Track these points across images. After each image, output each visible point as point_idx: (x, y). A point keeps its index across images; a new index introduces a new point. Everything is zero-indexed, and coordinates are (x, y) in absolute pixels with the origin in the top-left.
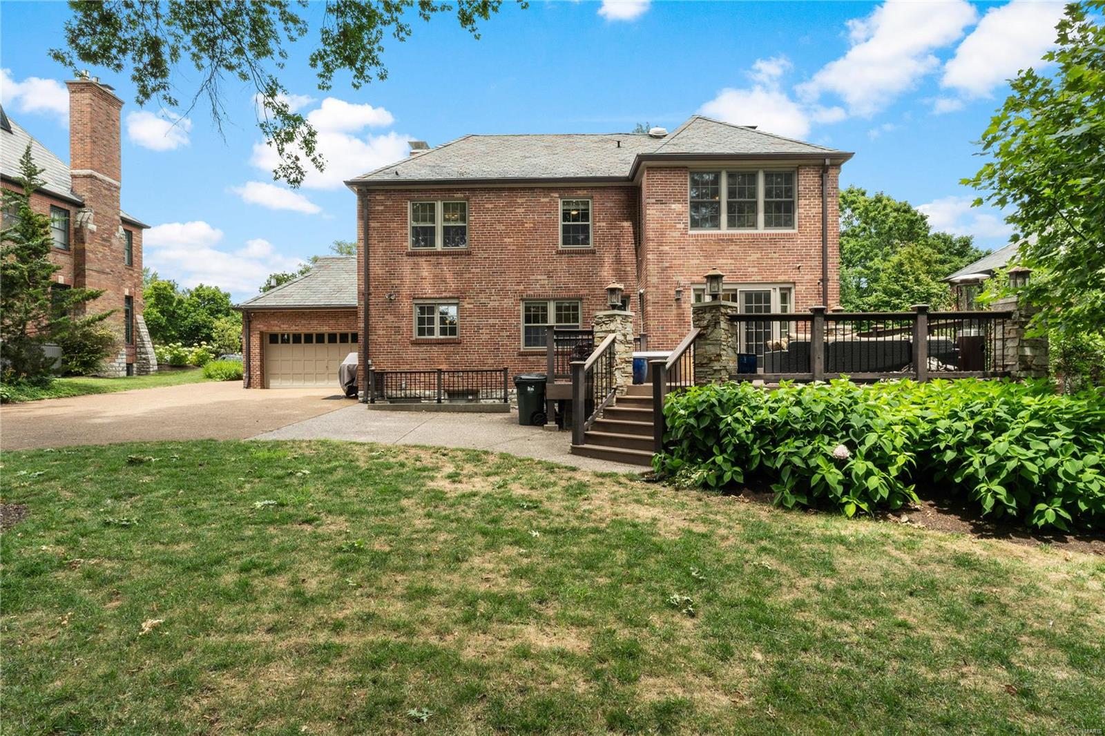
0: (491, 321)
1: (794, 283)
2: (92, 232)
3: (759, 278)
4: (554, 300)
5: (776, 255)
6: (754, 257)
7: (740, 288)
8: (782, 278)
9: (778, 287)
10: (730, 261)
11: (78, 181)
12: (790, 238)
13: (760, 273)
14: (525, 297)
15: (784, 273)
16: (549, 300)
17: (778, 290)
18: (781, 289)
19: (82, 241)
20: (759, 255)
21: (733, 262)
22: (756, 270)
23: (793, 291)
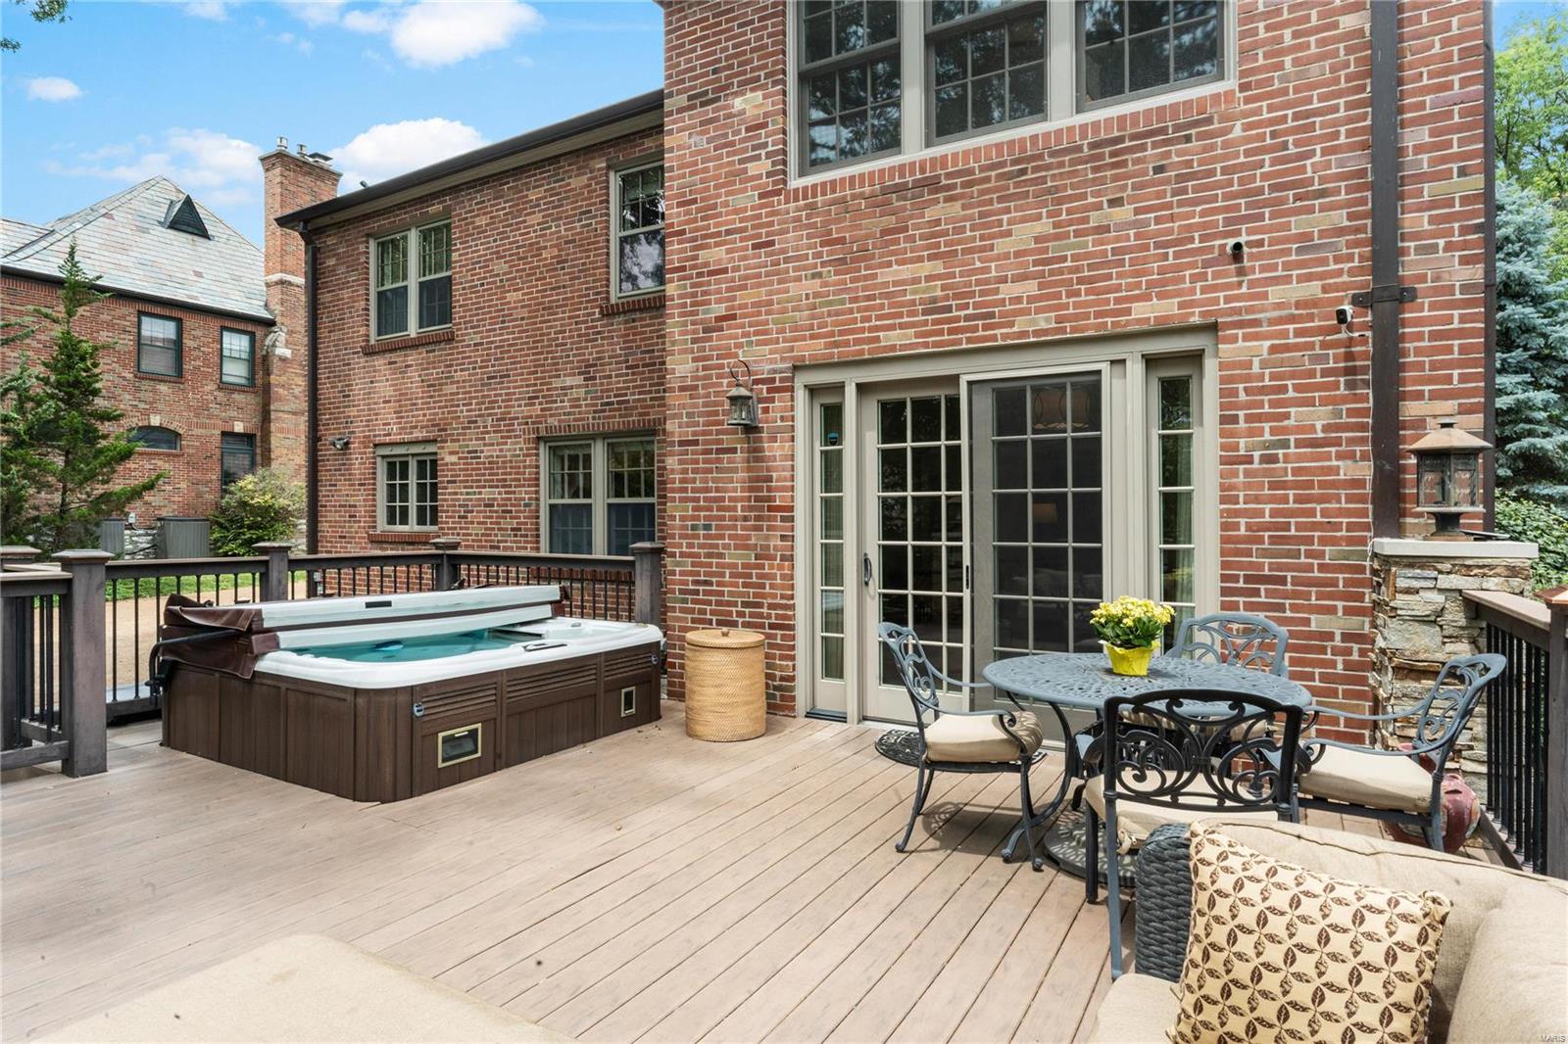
0: (487, 494)
1: (1212, 328)
2: (283, 360)
3: (1044, 321)
4: (604, 436)
5: (1125, 213)
6: (1024, 235)
7: (970, 371)
8: (1146, 312)
9: (1133, 354)
10: (928, 268)
11: (272, 290)
12: (1193, 124)
13: (1045, 300)
14: (543, 433)
15: (1160, 288)
16: (593, 437)
17: (1136, 369)
18: (1151, 362)
19: (268, 373)
20: (1044, 226)
21: (938, 267)
22: (1031, 287)
23: (1210, 365)
